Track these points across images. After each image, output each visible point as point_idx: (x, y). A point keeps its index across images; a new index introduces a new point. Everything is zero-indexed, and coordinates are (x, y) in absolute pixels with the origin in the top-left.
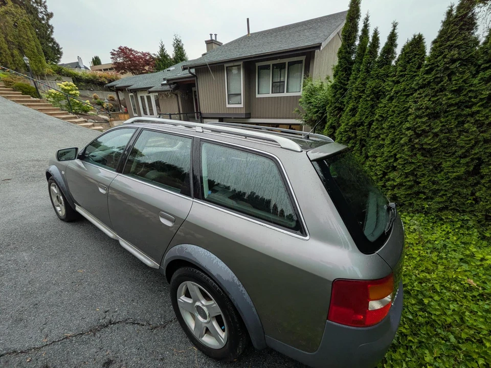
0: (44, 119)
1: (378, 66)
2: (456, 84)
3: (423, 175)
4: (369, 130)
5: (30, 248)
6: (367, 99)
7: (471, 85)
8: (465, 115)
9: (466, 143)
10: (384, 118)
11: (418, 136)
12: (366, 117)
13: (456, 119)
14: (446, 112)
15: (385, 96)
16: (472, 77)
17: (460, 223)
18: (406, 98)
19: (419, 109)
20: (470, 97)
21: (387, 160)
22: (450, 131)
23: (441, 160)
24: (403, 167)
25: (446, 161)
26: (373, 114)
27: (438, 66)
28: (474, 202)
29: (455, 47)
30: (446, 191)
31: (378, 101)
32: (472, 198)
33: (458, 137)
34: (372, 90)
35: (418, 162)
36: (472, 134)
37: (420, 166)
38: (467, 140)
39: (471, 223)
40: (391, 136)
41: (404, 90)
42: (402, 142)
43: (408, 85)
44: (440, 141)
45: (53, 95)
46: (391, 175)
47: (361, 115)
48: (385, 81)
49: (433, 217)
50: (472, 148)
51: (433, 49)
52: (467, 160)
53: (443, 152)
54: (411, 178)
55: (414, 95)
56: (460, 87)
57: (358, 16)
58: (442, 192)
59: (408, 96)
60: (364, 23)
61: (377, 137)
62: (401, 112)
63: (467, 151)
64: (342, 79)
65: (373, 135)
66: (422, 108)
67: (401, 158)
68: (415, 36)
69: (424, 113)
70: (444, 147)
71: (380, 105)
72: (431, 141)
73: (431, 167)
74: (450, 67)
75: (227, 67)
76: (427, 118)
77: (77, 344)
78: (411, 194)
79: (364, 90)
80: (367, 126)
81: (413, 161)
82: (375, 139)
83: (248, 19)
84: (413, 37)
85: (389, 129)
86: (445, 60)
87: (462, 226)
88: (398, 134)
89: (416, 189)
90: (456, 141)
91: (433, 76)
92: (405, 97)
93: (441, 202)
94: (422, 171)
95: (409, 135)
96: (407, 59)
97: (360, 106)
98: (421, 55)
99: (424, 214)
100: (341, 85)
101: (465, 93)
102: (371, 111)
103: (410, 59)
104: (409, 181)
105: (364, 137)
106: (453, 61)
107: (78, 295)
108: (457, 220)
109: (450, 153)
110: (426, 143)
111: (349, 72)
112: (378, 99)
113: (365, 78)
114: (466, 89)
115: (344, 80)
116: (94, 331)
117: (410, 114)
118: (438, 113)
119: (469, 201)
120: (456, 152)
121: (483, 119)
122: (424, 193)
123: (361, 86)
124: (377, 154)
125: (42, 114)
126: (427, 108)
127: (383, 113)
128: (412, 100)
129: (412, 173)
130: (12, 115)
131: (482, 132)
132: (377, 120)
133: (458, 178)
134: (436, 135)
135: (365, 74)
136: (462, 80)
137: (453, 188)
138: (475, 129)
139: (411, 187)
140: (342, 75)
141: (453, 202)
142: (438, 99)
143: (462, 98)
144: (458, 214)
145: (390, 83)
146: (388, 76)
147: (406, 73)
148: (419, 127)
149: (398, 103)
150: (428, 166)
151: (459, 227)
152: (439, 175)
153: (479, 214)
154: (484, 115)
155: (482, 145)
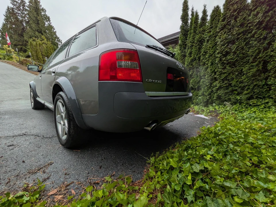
2: (239, 22)
3: (233, 79)
4: (199, 62)
6: (196, 45)
7: (248, 20)
8: (249, 38)
9: (253, 53)
10: (206, 53)
11: (225, 56)
12: (197, 55)
13: (244, 41)
14: (238, 38)
15: (205, 41)
16: (248, 16)
17: (264, 105)
18: (215, 38)
19: (222, 41)
20: (250, 27)
21: (211, 75)
22: (243, 48)
23: (242, 68)
24: (219, 76)
25: (245, 68)
26: (201, 52)
27: (227, 16)
28: (268, 89)
29: (235, 4)
30: (249, 86)
32: (266, 87)
33: (248, 51)
34: (198, 40)
35: (228, 71)
36: (256, 47)
37: (229, 73)
38: (254, 51)
39: (270, 104)
40: (210, 61)
41: (213, 34)
42: (216, 62)
43: (215, 31)
44: (238, 56)
46: (215, 84)
47: (194, 55)
48: (204, 34)
49: (244, 105)
50: (258, 54)
51: (224, 9)
52: (257, 63)
53: (242, 62)
56: (242, 23)
57: (188, 9)
58: (247, 87)
60: (192, 11)
61: (204, 64)
62: (214, 46)
63: (255, 58)
64: (183, 40)
65: (202, 63)
67: (217, 71)
69: (225, 42)
70: (242, 59)
71: (203, 47)
72: (233, 57)
73: (237, 73)
74: (234, 14)
78: (228, 93)
79: (194, 41)
80: (198, 59)
81: (225, 71)
82: (203, 66)
84: (214, 8)
85: (209, 57)
86: (231, 11)
88: (214, 59)
89: (230, 89)
90: (247, 54)
91: (226, 22)
92: (214, 37)
93: (248, 93)
94: (231, 77)
95: (219, 57)
96: (213, 19)
97: (193, 50)
98: (219, 15)
99: (239, 104)
100: (183, 43)
101: (246, 25)
102: (199, 51)
104: (225, 84)
105: (197, 66)
106: (235, 11)
109: (246, 62)
110: (230, 59)
111: (187, 36)
112: (202, 44)
113: (194, 35)
114: (246, 23)
118: (233, 41)
120: (249, 60)
122: (236, 90)
123: (192, 40)
124: (205, 74)
126: (226, 39)
127: (205, 50)
128: (218, 38)
129: (226, 79)
132: (203, 54)
133: (254, 75)
134: (235, 53)
136: (242, 19)
137: (252, 83)
139: (227, 88)
141: (255, 92)
142: (232, 33)
143: (245, 29)
144: (261, 100)
145: (206, 34)
146: (205, 31)
147: (213, 26)
148: (224, 50)
149: (211, 42)
150: (235, 73)
151: (262, 108)
152: (242, 77)
153: (273, 96)
154: (259, 33)
155: (264, 52)
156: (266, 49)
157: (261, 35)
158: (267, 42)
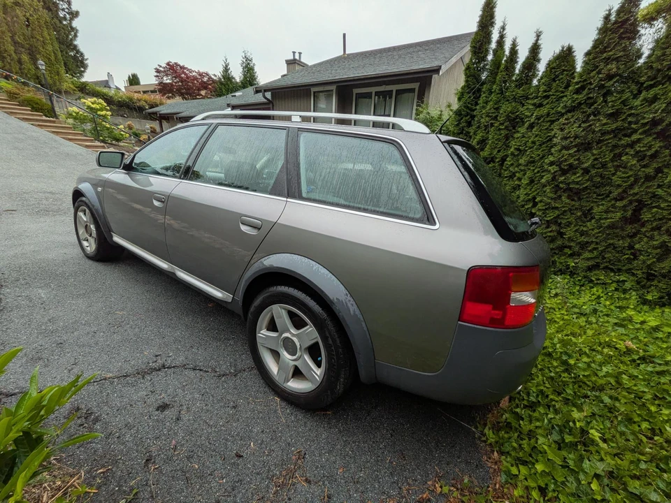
0: (61, 144)
1: (516, 86)
2: (613, 106)
3: (569, 224)
4: (501, 169)
5: (47, 285)
6: (501, 127)
7: (631, 108)
8: (623, 146)
9: (623, 181)
10: (521, 152)
11: (564, 172)
12: (499, 151)
13: (611, 151)
14: (599, 142)
15: (523, 123)
16: (633, 98)
17: (614, 285)
18: (550, 126)
19: (565, 138)
20: (630, 123)
22: (604, 166)
23: (592, 205)
24: (543, 213)
25: (598, 206)
26: (508, 147)
27: (591, 84)
28: (632, 257)
29: (613, 60)
30: (597, 243)
31: (514, 131)
32: (629, 252)
33: (613, 175)
34: (508, 116)
35: (563, 207)
36: (631, 170)
37: (565, 211)
38: (625, 178)
39: (628, 285)
40: (529, 174)
41: (548, 115)
42: (543, 181)
43: (553, 109)
44: (591, 179)
45: (74, 114)
47: (493, 149)
48: (523, 105)
49: (580, 278)
50: (631, 187)
51: (586, 63)
52: (625, 202)
53: (595, 193)
54: (554, 227)
55: (561, 120)
56: (617, 109)
57: (492, 24)
58: (593, 246)
59: (552, 122)
60: (500, 33)
61: (512, 176)
62: (544, 143)
63: (625, 191)
64: (469, 103)
65: (506, 174)
66: (570, 137)
67: (541, 201)
68: (563, 48)
69: (572, 142)
70: (597, 188)
71: (516, 135)
72: (580, 179)
73: (579, 214)
74: (606, 85)
75: (314, 93)
76: (576, 149)
77: (120, 386)
78: (553, 249)
79: (497, 116)
80: (498, 162)
81: (557, 205)
82: (509, 179)
83: (344, 35)
84: (561, 49)
85: (527, 165)
86: (600, 76)
87: (616, 290)
88: (538, 172)
89: (559, 242)
90: (611, 179)
91: (585, 96)
92: (549, 123)
93: (592, 258)
94: (568, 219)
95: (553, 171)
96: (553, 76)
97: (490, 137)
98: (571, 70)
99: (570, 275)
100: (468, 111)
101: (624, 117)
102: (504, 143)
103: (557, 76)
104: (551, 232)
106: (610, 77)
107: (117, 337)
108: (611, 281)
109: (603, 195)
110: (574, 182)
111: (478, 95)
112: (514, 128)
113: (499, 101)
114: (625, 113)
115: (472, 105)
116: (142, 373)
117: (555, 145)
118: (589, 144)
119: (627, 256)
120: (610, 192)
121: (645, 149)
122: (570, 247)
123: (493, 111)
125: (57, 138)
126: (576, 137)
127: (520, 146)
128: (558, 127)
129: (555, 221)
130: (16, 135)
131: (644, 166)
132: (512, 154)
133: (612, 226)
134: (586, 171)
135: (499, 95)
136: (620, 101)
137: (605, 240)
138: (635, 162)
139: (553, 240)
140: (470, 97)
141: (605, 258)
142: (590, 125)
143: (619, 123)
144: (613, 274)
145: (531, 107)
146: (527, 98)
147: (551, 93)
148: (566, 160)
149: (540, 131)
150: (575, 212)
151: (613, 291)
152: (588, 224)
153: (639, 272)
154: (646, 144)
155: (643, 183)
156: (648, 178)
157: (650, 147)
158: (655, 165)
